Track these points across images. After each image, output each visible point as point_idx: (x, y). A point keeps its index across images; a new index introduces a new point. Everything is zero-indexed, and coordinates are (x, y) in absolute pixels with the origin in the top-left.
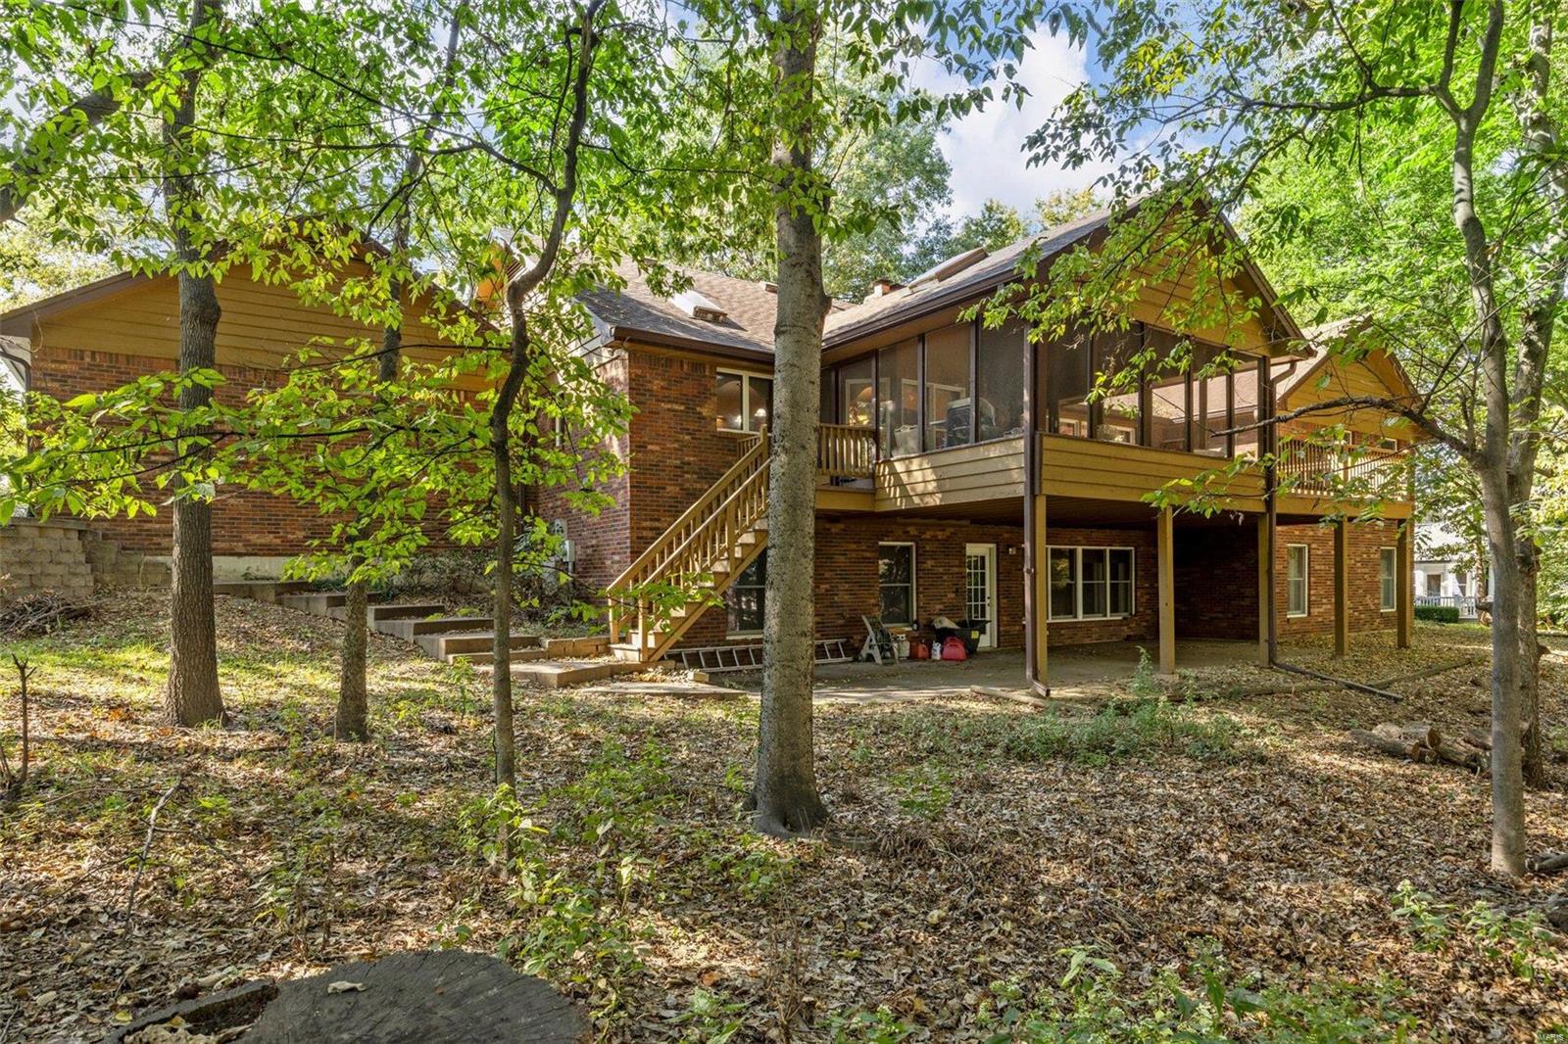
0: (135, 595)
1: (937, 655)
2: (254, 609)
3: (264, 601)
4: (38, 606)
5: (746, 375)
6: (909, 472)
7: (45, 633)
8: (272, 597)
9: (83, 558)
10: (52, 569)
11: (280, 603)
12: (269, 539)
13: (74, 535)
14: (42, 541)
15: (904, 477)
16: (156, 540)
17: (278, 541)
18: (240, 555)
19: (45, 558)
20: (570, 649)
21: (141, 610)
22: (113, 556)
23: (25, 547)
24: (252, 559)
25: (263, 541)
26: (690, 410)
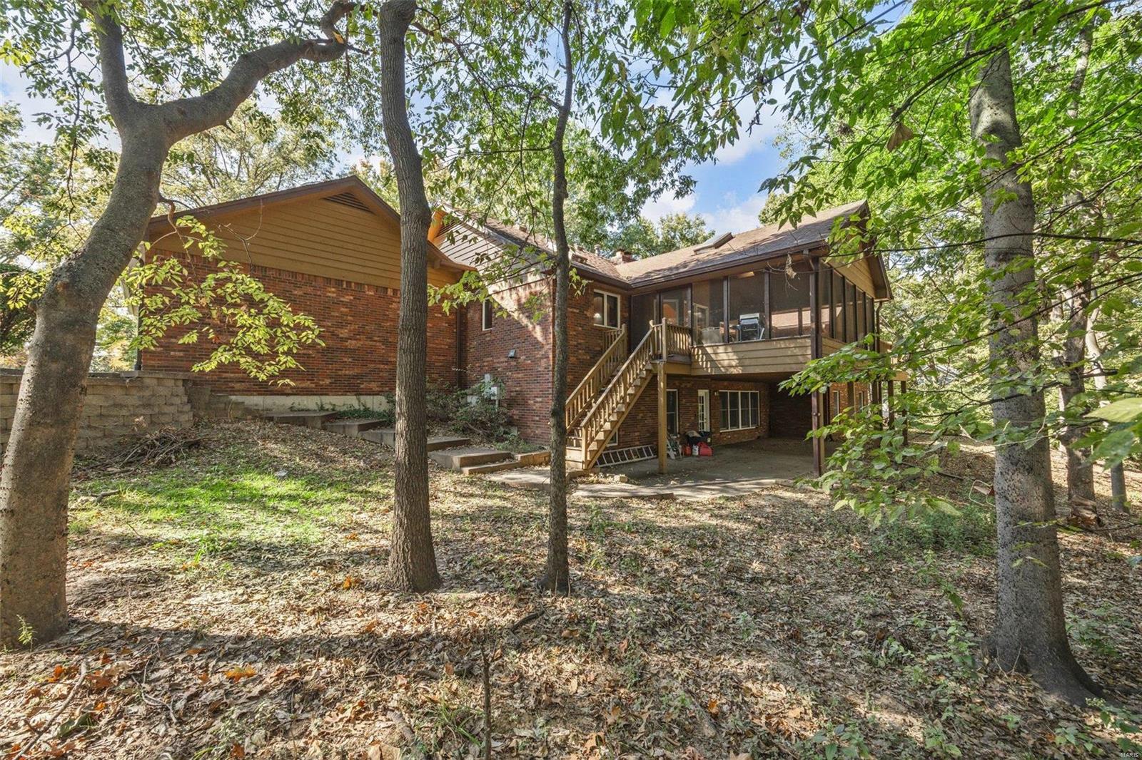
0: (226, 426)
1: (696, 452)
2: (311, 434)
3: (314, 428)
4: (164, 440)
5: (606, 294)
6: (716, 353)
7: (171, 462)
8: (319, 425)
9: (185, 399)
10: (166, 409)
11: (324, 428)
12: (307, 384)
13: (180, 383)
14: (161, 389)
15: (713, 356)
16: (231, 385)
17: (313, 385)
18: (288, 395)
19: (161, 401)
20: (531, 460)
21: (234, 438)
22: (207, 398)
23: (147, 393)
24: (296, 397)
25: (303, 385)
26: (581, 312)
